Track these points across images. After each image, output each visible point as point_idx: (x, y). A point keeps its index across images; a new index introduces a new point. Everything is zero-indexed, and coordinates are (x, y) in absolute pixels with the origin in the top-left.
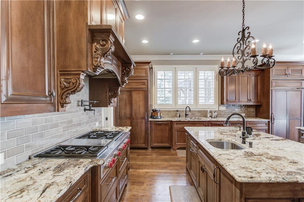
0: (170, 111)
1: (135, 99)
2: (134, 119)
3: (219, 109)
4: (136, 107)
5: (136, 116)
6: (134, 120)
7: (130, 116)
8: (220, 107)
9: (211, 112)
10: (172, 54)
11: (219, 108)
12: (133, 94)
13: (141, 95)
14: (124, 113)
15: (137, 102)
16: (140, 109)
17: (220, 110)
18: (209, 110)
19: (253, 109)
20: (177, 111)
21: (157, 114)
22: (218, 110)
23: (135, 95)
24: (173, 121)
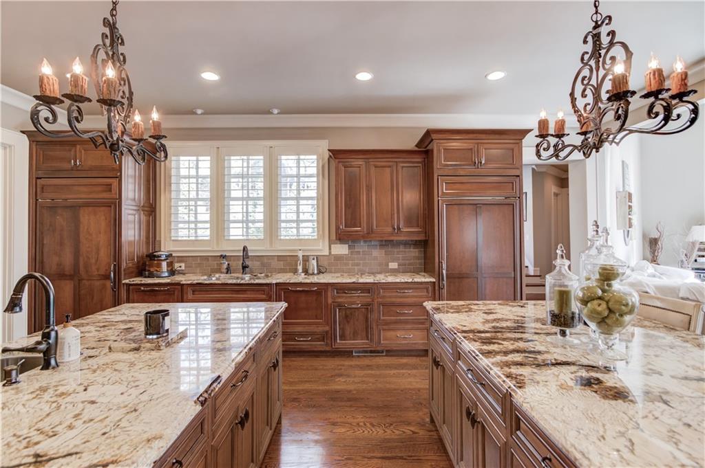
0: (206, 258)
1: (86, 228)
2: (83, 279)
3: (330, 253)
4: (89, 247)
5: (87, 271)
6: (84, 281)
7: (72, 273)
8: (332, 246)
9: (306, 259)
10: (199, 111)
11: (330, 249)
12: (81, 215)
13: (103, 218)
14: (57, 265)
15: (91, 235)
16: (98, 253)
17: (333, 253)
18: (300, 254)
19: (417, 250)
20: (223, 257)
21: (159, 266)
22: (328, 254)
23: (87, 218)
24: (183, 285)
